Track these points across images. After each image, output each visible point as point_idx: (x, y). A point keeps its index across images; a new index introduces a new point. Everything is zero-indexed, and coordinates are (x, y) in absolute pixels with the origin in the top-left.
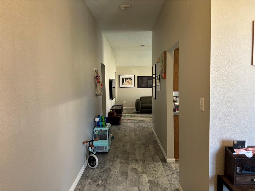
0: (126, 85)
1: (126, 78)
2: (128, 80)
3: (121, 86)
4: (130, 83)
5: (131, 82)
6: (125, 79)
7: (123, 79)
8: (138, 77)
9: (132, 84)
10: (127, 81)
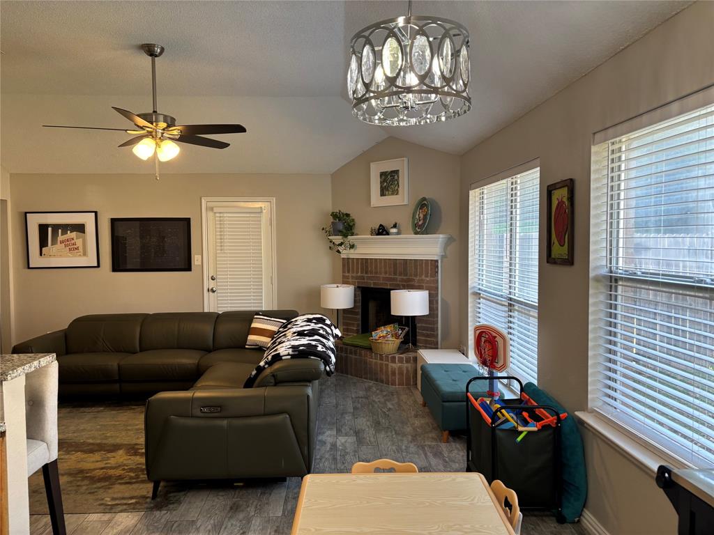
0: (58, 255)
1: (56, 227)
2: (65, 237)
3: (36, 260)
4: (77, 249)
5: (79, 242)
6: (50, 229)
7: (43, 229)
8: (113, 221)
9: (85, 254)
10: (60, 238)
